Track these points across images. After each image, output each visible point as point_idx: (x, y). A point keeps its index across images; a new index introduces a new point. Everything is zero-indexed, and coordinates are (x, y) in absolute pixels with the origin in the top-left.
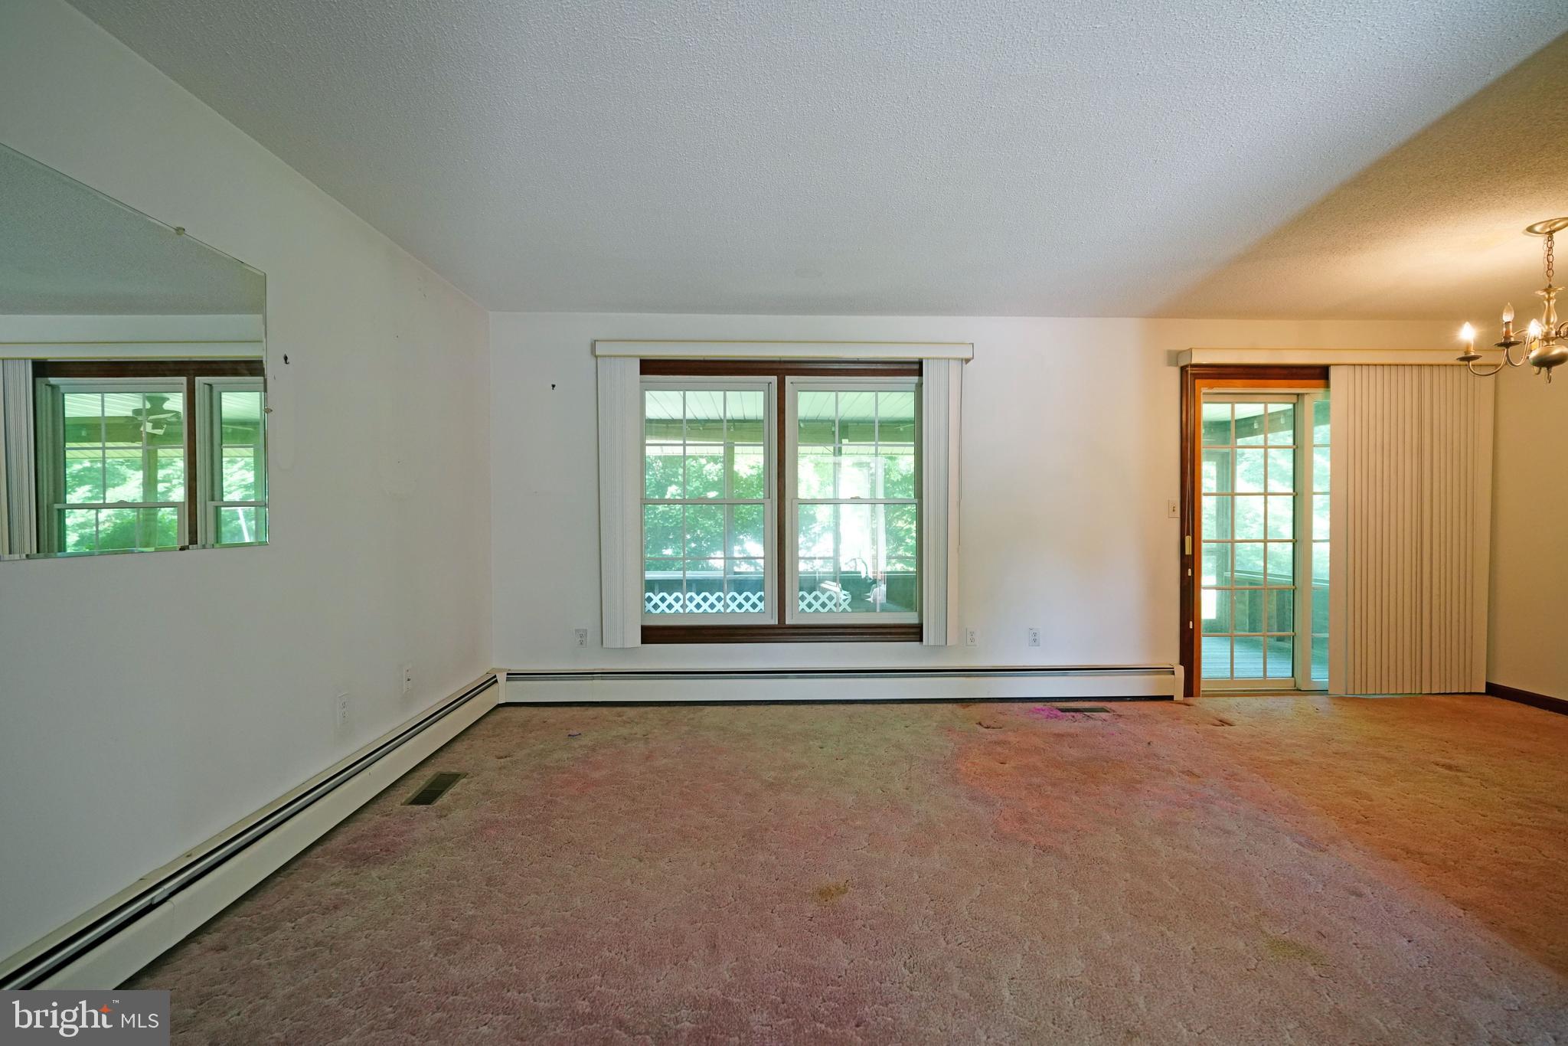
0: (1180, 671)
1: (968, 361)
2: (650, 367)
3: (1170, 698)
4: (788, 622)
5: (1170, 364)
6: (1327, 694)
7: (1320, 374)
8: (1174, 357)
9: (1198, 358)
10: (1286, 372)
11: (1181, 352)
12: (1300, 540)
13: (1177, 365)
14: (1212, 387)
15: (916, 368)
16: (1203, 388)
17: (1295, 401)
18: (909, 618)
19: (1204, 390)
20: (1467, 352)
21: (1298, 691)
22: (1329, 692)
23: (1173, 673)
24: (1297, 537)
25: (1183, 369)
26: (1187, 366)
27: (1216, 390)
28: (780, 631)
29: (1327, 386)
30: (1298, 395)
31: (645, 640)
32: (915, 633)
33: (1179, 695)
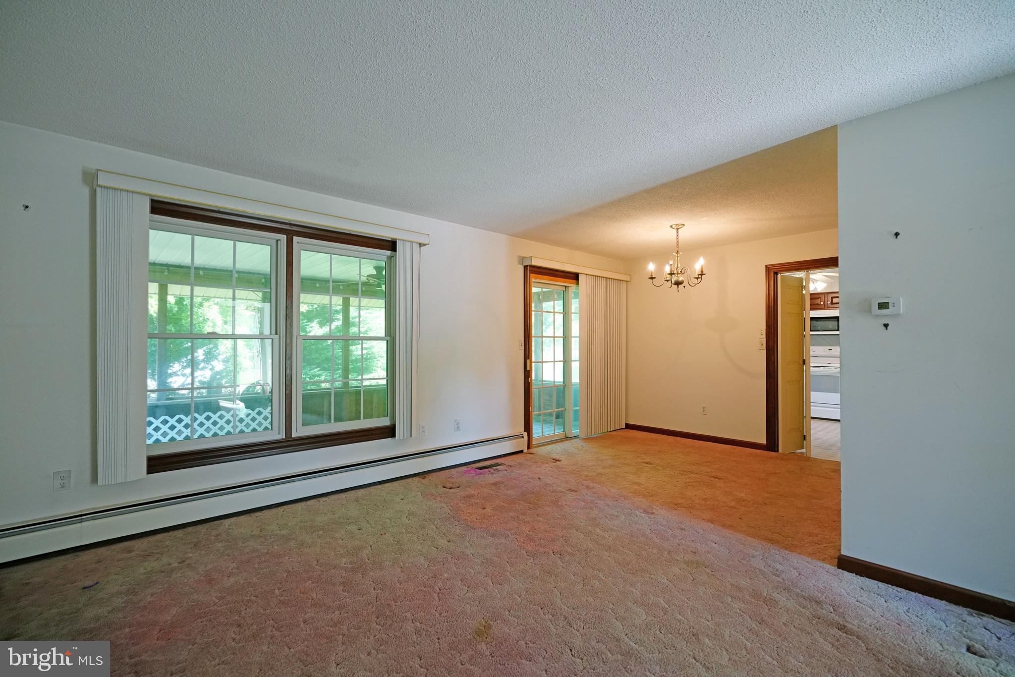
0: (525, 435)
1: (424, 245)
2: (159, 207)
3: (522, 451)
4: (294, 435)
5: (519, 264)
6: (579, 438)
7: (575, 277)
8: (522, 259)
9: (535, 263)
10: (563, 274)
11: (524, 257)
12: (567, 361)
13: (523, 265)
14: (536, 279)
15: (392, 245)
16: (533, 278)
17: (564, 290)
18: (385, 422)
19: (533, 280)
20: (652, 275)
21: (567, 438)
22: (580, 437)
23: (523, 437)
24: (566, 359)
25: (525, 267)
26: (527, 266)
27: (538, 280)
28: (289, 443)
29: (578, 284)
30: (566, 287)
31: (150, 471)
32: (389, 432)
33: (525, 450)
